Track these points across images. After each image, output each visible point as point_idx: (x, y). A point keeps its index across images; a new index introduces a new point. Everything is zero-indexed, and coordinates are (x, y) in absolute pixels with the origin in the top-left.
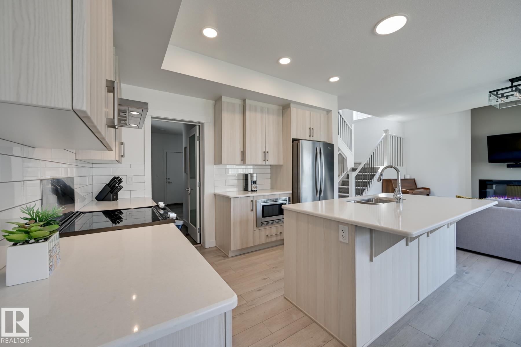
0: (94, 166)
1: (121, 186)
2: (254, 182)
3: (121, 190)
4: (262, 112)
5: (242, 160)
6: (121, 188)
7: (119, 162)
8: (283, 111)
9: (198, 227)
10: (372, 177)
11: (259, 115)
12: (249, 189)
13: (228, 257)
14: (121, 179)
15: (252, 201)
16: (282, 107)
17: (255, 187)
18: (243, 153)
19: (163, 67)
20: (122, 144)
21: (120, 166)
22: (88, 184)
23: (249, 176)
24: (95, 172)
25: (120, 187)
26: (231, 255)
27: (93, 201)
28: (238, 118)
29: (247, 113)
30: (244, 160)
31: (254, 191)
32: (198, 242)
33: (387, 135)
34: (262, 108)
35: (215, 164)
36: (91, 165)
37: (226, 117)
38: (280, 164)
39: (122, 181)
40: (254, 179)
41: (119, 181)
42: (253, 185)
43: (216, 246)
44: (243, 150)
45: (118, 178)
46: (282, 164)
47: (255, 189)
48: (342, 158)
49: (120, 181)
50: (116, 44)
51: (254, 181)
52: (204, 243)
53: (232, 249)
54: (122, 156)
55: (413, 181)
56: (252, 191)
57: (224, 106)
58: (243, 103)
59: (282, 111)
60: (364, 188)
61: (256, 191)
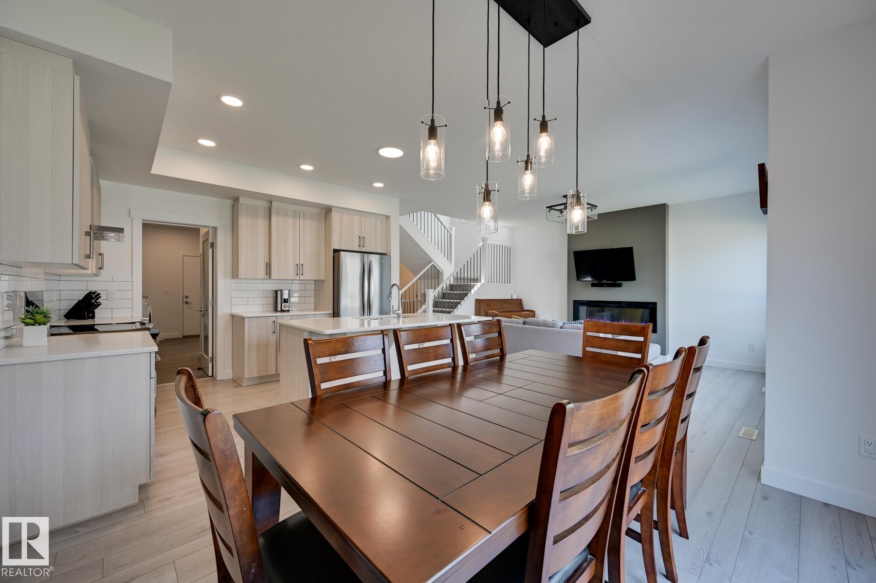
0: (62, 278)
1: (99, 302)
2: (286, 301)
3: (99, 308)
4: (294, 217)
5: (267, 274)
6: (99, 305)
7: (96, 275)
8: (327, 215)
9: (210, 355)
10: (462, 297)
11: (290, 221)
12: (279, 309)
13: (242, 386)
14: (99, 294)
15: (274, 322)
16: (325, 210)
17: (286, 306)
18: (268, 266)
19: (152, 172)
20: (101, 254)
21: (98, 278)
22: (55, 300)
23: (279, 293)
24: (63, 285)
25: (97, 303)
26: (245, 383)
27: (61, 320)
28: (262, 224)
29: (274, 218)
30: (269, 272)
31: (286, 311)
32: (210, 374)
33: (484, 245)
34: (295, 211)
35: (233, 278)
36: (58, 278)
37: (244, 222)
38: (321, 279)
39: (100, 297)
40: (286, 296)
41: (96, 296)
42: (283, 304)
43: (233, 379)
44: (268, 262)
45: (95, 292)
46: (324, 279)
47: (287, 309)
48: (436, 271)
49: (98, 296)
50: (92, 153)
51: (285, 299)
52: (216, 376)
53: (246, 376)
54: (100, 268)
55: (519, 302)
56: (282, 311)
57: (242, 209)
58: (269, 205)
59: (324, 215)
60: (451, 310)
61: (288, 311)
